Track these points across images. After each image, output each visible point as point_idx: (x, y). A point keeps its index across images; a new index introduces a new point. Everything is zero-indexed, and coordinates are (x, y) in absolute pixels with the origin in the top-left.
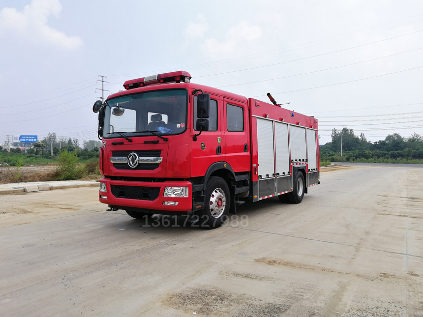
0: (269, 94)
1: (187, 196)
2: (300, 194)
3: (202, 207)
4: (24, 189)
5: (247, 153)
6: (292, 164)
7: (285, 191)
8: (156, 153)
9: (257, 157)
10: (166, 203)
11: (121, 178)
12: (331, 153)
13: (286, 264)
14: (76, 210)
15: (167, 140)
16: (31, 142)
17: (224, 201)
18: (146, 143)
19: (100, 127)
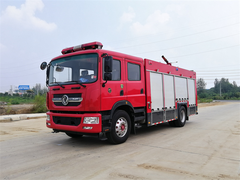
0: (163, 57)
1: (98, 123)
2: (183, 121)
3: (109, 130)
4: (11, 119)
5: (144, 95)
6: (176, 101)
7: (171, 119)
8: (79, 95)
9: (150, 97)
10: (85, 128)
11: (59, 112)
12: (214, 94)
13: (158, 168)
14: (38, 132)
15: (85, 87)
16: (26, 89)
17: (126, 126)
18: (72, 89)
19: (48, 79)
